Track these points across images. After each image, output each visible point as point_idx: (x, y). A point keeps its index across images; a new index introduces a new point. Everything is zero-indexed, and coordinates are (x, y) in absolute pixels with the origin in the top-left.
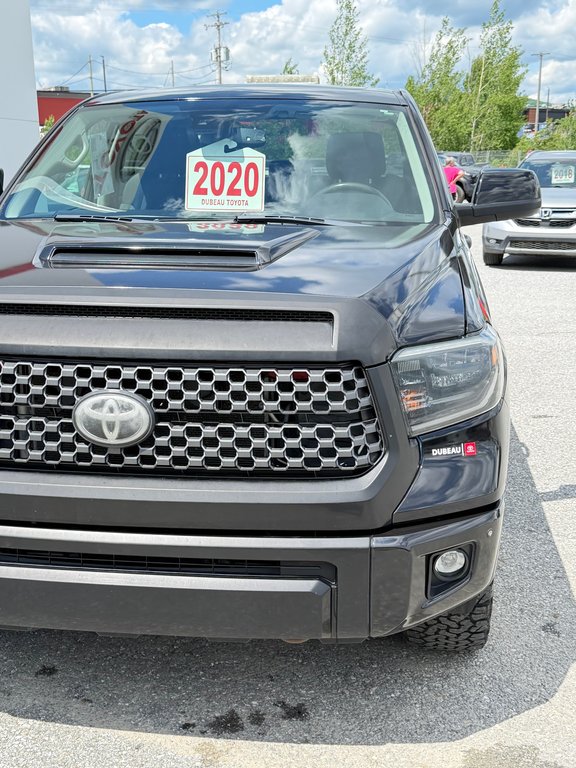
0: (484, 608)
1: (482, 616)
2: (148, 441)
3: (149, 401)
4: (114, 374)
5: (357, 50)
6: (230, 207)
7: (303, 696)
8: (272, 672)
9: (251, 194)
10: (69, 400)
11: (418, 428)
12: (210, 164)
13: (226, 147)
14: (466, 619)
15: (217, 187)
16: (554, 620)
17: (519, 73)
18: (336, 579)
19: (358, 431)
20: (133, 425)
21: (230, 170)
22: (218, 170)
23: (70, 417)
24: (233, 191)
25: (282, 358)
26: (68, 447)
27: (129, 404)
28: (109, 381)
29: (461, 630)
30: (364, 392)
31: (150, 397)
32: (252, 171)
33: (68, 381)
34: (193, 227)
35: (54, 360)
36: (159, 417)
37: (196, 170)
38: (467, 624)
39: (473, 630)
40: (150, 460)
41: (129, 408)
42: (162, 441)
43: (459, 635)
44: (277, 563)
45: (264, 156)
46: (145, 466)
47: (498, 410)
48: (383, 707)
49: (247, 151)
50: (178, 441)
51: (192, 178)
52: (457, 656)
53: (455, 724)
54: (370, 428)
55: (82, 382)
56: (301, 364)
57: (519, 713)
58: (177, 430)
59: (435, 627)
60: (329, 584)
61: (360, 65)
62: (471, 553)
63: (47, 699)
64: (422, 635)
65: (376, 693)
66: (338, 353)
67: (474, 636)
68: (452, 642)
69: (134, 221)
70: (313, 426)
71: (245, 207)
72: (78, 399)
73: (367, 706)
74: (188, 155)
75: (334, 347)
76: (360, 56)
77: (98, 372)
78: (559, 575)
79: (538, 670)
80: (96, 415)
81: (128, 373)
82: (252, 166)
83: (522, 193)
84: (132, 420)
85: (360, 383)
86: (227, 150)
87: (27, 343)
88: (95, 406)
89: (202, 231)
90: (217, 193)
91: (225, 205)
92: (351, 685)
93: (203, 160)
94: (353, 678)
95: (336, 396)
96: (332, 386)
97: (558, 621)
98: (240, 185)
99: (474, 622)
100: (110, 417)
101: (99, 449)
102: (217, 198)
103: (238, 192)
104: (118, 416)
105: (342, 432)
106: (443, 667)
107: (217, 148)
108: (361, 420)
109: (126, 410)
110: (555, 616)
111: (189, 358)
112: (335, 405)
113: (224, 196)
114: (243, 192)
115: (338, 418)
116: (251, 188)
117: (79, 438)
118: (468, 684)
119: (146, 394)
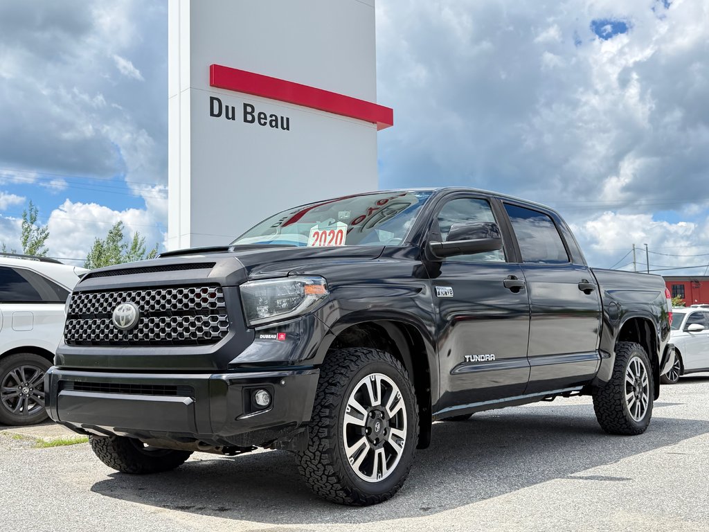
2: (136, 326)
3: (138, 307)
12: (320, 232)
16: (436, 507)
19: (214, 319)
20: (130, 318)
21: (329, 235)
22: (324, 235)
26: (112, 332)
28: (127, 298)
30: (220, 299)
32: (340, 234)
33: (115, 300)
35: (112, 291)
36: (140, 315)
37: (314, 236)
40: (137, 336)
41: (130, 309)
42: (141, 326)
44: (175, 388)
46: (135, 340)
49: (339, 224)
50: (146, 326)
54: (222, 318)
55: (119, 300)
58: (146, 321)
60: (193, 400)
66: (208, 279)
70: (195, 316)
74: (311, 229)
75: (208, 276)
77: (125, 294)
80: (118, 313)
81: (134, 294)
82: (341, 231)
84: (129, 315)
85: (218, 295)
86: (330, 224)
88: (119, 309)
93: (317, 230)
95: (205, 300)
96: (204, 295)
100: (123, 314)
104: (125, 314)
105: (206, 319)
107: (325, 223)
108: (217, 314)
109: (128, 310)
110: (440, 506)
111: (154, 285)
112: (204, 305)
115: (205, 312)
119: (138, 303)
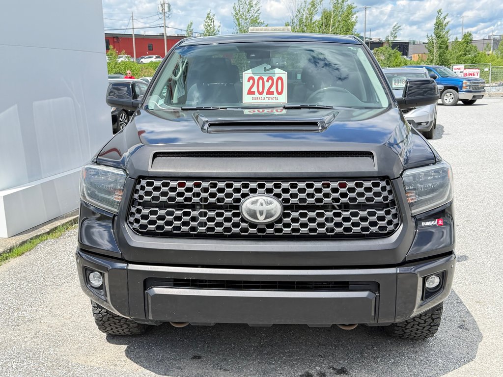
0: (439, 311)
1: (437, 316)
2: (279, 221)
3: (280, 200)
4: (261, 186)
5: (254, 6)
6: (268, 101)
7: (342, 364)
8: (321, 354)
9: (280, 93)
10: (237, 200)
11: (415, 211)
12: (256, 78)
13: (265, 68)
14: (429, 318)
15: (261, 90)
16: (464, 323)
17: (353, 20)
18: (378, 290)
19: (388, 213)
20: (273, 212)
21: (268, 81)
22: (261, 81)
23: (238, 209)
24: (269, 92)
25: (350, 175)
26: (236, 225)
27: (271, 201)
28: (259, 190)
29: (426, 324)
30: (390, 192)
31: (281, 197)
32: (280, 81)
33: (237, 190)
34: (246, 112)
35: (230, 179)
36: (285, 208)
37: (249, 81)
38: (430, 321)
39: (432, 324)
40: (280, 230)
41: (271, 203)
42: (287, 220)
43: (424, 328)
44: (347, 283)
45: (286, 73)
46: (277, 234)
47: (451, 203)
48: (387, 367)
49: (277, 70)
50: (295, 220)
51: (246, 86)
52: (418, 342)
53: (428, 373)
54: (393, 211)
55: (244, 191)
56: (359, 178)
57: (460, 366)
58: (295, 214)
59: (412, 323)
60: (375, 293)
61: (256, 15)
62: (444, 277)
63: (203, 370)
64: (404, 329)
65: (381, 361)
66: (378, 172)
67: (433, 327)
68: (419, 332)
69: (228, 109)
70: (365, 210)
71: (277, 101)
72: (242, 199)
73: (378, 367)
74: (244, 73)
75: (376, 169)
76: (256, 9)
77: (253, 185)
78: (459, 301)
79: (463, 347)
80: (253, 207)
81: (269, 185)
82: (280, 78)
83: (425, 92)
84: (272, 209)
85: (388, 188)
86: (265, 69)
87: (215, 171)
88: (253, 203)
89: (251, 113)
90: (261, 93)
91: (265, 100)
92: (366, 358)
93: (252, 75)
94: (366, 355)
95: (377, 194)
96: (375, 189)
97: (465, 323)
98: (273, 89)
99: (433, 320)
100: (261, 208)
101: (253, 225)
102: (261, 96)
103: (272, 93)
104: (265, 208)
105: (381, 213)
106: (412, 347)
107: (260, 69)
108: (389, 207)
109: (269, 204)
110: (464, 321)
111: (301, 176)
112: (377, 199)
113: (264, 95)
114: (275, 93)
115: (379, 206)
116: (280, 90)
117: (243, 220)
118: (429, 355)
119: (278, 196)
